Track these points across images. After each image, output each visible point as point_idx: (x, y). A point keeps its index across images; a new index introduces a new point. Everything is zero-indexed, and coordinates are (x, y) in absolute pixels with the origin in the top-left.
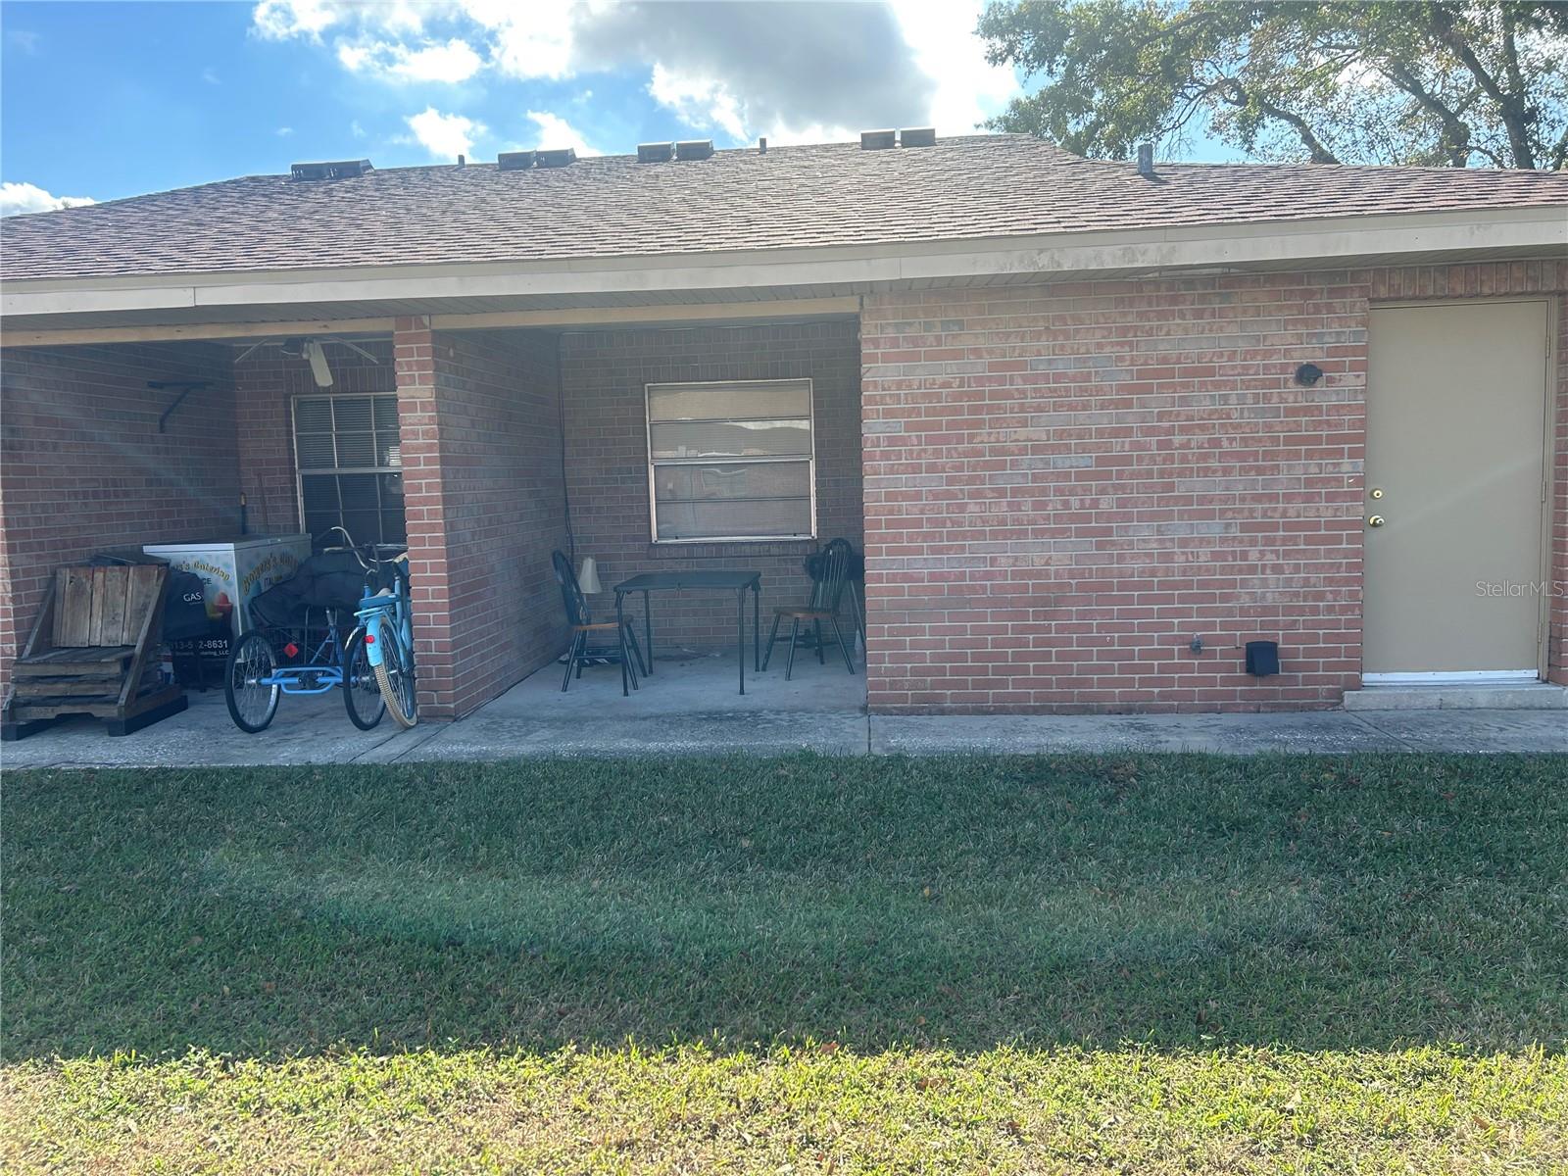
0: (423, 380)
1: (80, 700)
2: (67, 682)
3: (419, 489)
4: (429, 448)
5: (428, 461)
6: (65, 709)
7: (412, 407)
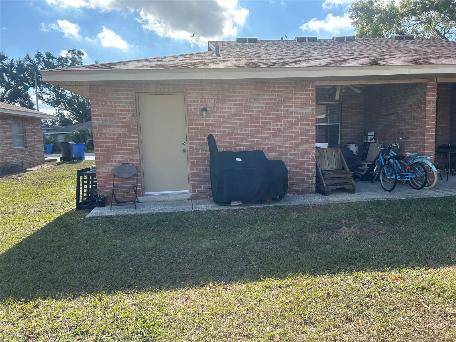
0: (433, 96)
1: (342, 184)
2: (338, 179)
3: (429, 125)
4: (434, 114)
5: (433, 117)
6: (339, 187)
7: (430, 103)
